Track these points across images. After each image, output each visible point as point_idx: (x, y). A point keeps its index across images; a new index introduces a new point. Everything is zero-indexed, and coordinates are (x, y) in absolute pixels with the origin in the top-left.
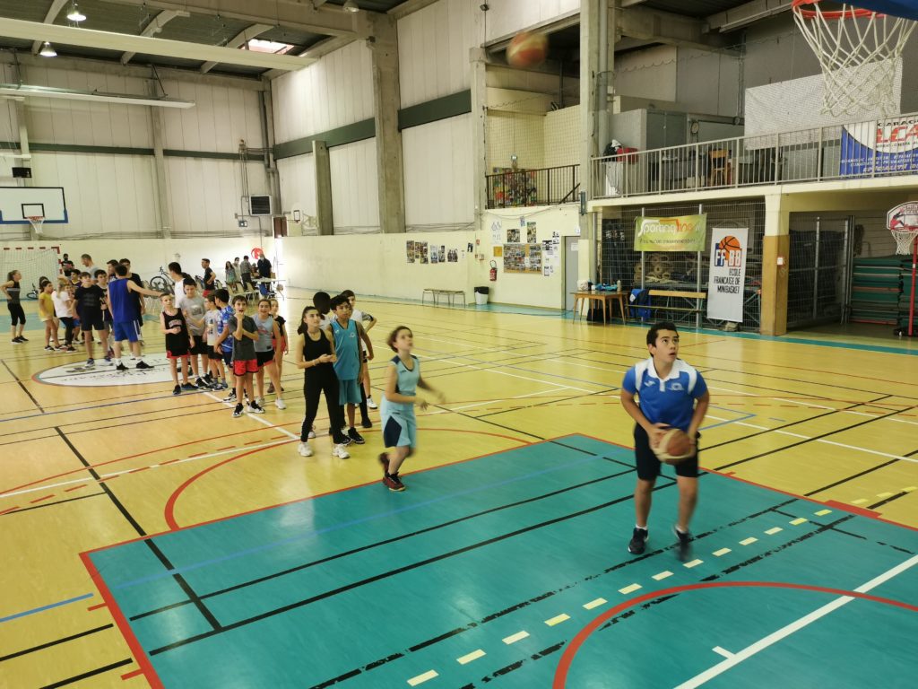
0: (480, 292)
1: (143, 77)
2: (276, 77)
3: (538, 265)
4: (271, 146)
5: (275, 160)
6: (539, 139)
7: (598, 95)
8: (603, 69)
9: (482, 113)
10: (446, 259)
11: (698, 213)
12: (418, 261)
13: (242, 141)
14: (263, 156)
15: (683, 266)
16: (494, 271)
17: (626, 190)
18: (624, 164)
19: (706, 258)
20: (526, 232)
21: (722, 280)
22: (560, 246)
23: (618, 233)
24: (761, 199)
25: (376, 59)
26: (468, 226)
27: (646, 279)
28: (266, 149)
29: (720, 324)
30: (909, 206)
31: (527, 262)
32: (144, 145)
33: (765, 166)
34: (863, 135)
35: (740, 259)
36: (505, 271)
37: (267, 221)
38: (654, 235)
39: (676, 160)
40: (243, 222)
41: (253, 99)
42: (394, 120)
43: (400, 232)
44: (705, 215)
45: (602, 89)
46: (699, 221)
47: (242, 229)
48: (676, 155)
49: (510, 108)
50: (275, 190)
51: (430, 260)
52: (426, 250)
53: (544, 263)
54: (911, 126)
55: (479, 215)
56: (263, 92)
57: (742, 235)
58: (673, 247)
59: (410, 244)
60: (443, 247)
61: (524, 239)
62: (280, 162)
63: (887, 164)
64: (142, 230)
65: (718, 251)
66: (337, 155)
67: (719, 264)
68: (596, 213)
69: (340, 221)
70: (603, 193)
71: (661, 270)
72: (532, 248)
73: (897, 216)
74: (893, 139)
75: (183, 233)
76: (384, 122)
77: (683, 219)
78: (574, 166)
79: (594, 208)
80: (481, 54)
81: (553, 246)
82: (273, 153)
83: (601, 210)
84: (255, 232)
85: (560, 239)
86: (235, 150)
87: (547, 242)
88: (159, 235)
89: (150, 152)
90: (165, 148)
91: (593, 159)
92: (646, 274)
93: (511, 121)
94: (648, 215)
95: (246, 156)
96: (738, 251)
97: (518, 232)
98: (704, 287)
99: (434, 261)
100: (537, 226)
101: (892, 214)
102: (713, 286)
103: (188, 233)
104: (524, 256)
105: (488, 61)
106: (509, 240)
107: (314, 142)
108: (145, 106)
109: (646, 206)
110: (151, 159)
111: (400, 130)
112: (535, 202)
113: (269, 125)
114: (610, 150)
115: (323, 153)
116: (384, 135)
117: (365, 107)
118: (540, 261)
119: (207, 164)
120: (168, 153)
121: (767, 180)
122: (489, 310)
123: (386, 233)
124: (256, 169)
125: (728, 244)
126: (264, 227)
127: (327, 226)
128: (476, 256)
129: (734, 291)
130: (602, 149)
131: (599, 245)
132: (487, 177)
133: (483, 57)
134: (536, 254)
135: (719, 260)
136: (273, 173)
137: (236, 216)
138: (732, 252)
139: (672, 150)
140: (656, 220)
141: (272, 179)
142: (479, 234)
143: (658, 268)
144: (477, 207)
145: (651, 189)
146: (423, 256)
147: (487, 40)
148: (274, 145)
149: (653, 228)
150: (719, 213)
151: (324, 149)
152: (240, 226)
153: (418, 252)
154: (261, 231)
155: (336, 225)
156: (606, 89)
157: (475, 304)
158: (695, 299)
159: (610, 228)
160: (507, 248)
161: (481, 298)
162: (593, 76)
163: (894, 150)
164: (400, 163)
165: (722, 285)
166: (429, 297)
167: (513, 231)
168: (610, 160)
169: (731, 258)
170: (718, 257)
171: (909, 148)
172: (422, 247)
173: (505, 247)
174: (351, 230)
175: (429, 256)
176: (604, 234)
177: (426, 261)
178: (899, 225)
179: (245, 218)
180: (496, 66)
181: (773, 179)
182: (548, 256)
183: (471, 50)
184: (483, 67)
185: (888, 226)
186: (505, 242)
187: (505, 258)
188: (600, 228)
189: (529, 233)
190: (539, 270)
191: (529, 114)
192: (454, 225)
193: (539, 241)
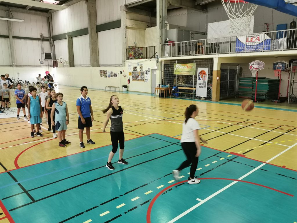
0: (125, 87)
1: (4, 10)
2: (53, 12)
3: (143, 79)
4: (52, 36)
5: (53, 41)
6: (143, 37)
7: (162, 23)
8: (164, 15)
9: (124, 27)
10: (113, 76)
11: (193, 63)
12: (103, 76)
13: (41, 34)
14: (49, 39)
15: (189, 79)
16: (129, 80)
17: (171, 54)
18: (171, 46)
19: (196, 77)
20: (139, 68)
21: (200, 84)
22: (150, 73)
23: (169, 68)
24: (212, 59)
25: (88, 8)
26: (120, 65)
27: (177, 83)
28: (50, 37)
29: (200, 98)
30: (256, 62)
31: (140, 77)
32: (5, 34)
33: (214, 48)
34: (243, 39)
35: (206, 77)
36: (132, 80)
37: (51, 62)
38: (180, 69)
39: (187, 46)
40: (42, 62)
41: (45, 19)
42: (95, 29)
43: (97, 67)
44: (196, 63)
45: (163, 21)
46: (194, 65)
47: (42, 64)
48: (187, 44)
49: (134, 26)
50: (53, 52)
51: (107, 76)
52: (106, 73)
53: (145, 78)
54: (256, 37)
55: (124, 62)
56: (49, 17)
57: (206, 70)
58: (186, 73)
59: (101, 71)
60: (112, 72)
61: (138, 70)
62: (55, 41)
63: (249, 49)
64: (5, 64)
65: (199, 75)
66: (75, 40)
67: (200, 79)
68: (162, 62)
69: (76, 63)
70: (164, 55)
71: (182, 81)
72: (141, 73)
73: (252, 65)
74: (251, 41)
75: (20, 65)
76: (91, 29)
77: (189, 65)
78: (155, 46)
79: (161, 60)
80: (124, 8)
81: (148, 72)
82: (53, 39)
83: (163, 61)
84: (46, 65)
85: (150, 70)
86: (39, 37)
87: (146, 71)
88: (11, 66)
89: (7, 37)
90: (13, 35)
91: (161, 44)
92: (177, 82)
93: (134, 31)
94: (178, 63)
95: (42, 39)
96: (205, 75)
97: (137, 68)
98: (195, 86)
99: (109, 77)
100: (143, 66)
101: (250, 64)
102: (198, 86)
103: (22, 65)
104: (139, 75)
105: (126, 10)
106: (134, 70)
107: (67, 35)
108: (5, 20)
109: (177, 60)
110: (8, 39)
111: (97, 32)
112: (142, 58)
113: (51, 29)
114: (166, 42)
115: (70, 39)
116: (92, 34)
117: (84, 24)
118: (144, 77)
119: (28, 41)
120: (14, 37)
121: (214, 53)
122: (127, 93)
123: (93, 67)
124: (46, 44)
125: (202, 73)
126: (49, 64)
127: (72, 64)
128: (123, 75)
129: (204, 87)
130: (164, 41)
131: (163, 72)
132: (126, 49)
133: (125, 9)
134: (143, 75)
135: (200, 78)
136: (53, 46)
137: (40, 60)
138: (203, 75)
139: (185, 42)
140: (180, 65)
141: (52, 47)
142: (124, 68)
143: (181, 80)
144: (123, 59)
145: (179, 55)
146: (105, 75)
147: (126, 3)
148: (53, 36)
149: (179, 67)
150: (200, 63)
151: (71, 38)
152: (41, 63)
153: (103, 73)
154: (48, 65)
155: (75, 64)
156: (165, 22)
157: (123, 91)
158: (192, 90)
159: (166, 67)
160: (133, 73)
161: (125, 89)
162: (161, 17)
163: (251, 44)
164: (97, 43)
165: (201, 86)
166: (107, 89)
167: (135, 67)
168: (166, 45)
169: (203, 77)
170: (199, 77)
171: (256, 44)
172: (105, 72)
173: (132, 72)
174: (81, 66)
175: (107, 75)
176: (164, 69)
177: (106, 77)
178: (253, 68)
179: (43, 61)
180: (129, 12)
181: (216, 53)
182: (146, 76)
183: (121, 6)
184: (125, 12)
185: (249, 68)
186: (133, 71)
187: (132, 76)
188: (163, 67)
189: (140, 68)
190: (143, 80)
191: (140, 29)
192: (116, 65)
193: (144, 71)
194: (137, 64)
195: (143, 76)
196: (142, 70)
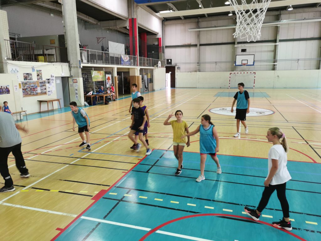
149: (95, 74)
194: (31, 69)
195: (44, 87)
196: (41, 78)
